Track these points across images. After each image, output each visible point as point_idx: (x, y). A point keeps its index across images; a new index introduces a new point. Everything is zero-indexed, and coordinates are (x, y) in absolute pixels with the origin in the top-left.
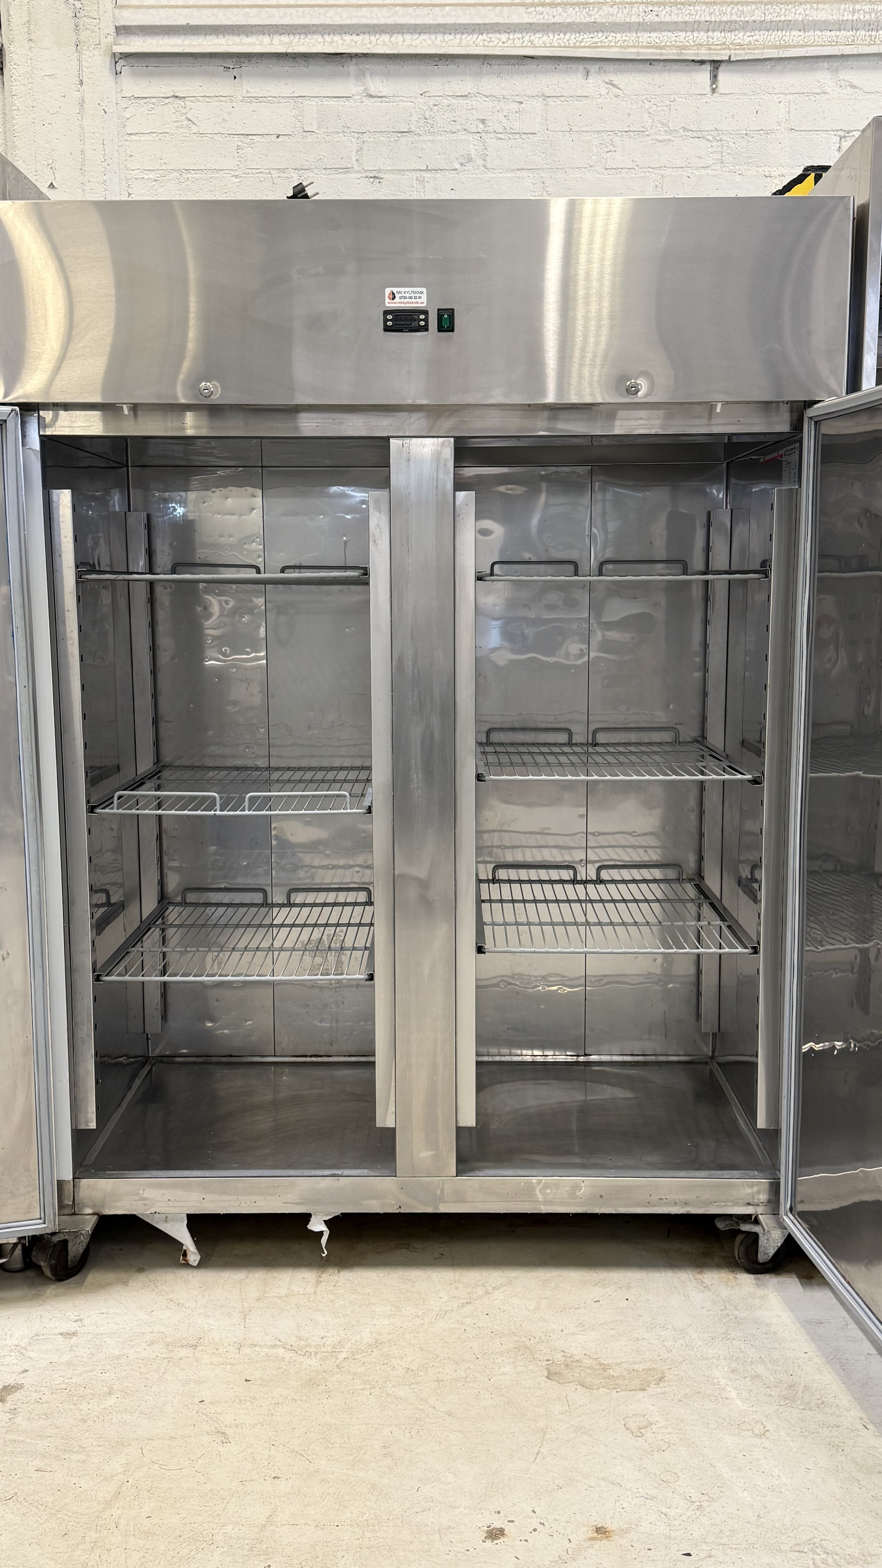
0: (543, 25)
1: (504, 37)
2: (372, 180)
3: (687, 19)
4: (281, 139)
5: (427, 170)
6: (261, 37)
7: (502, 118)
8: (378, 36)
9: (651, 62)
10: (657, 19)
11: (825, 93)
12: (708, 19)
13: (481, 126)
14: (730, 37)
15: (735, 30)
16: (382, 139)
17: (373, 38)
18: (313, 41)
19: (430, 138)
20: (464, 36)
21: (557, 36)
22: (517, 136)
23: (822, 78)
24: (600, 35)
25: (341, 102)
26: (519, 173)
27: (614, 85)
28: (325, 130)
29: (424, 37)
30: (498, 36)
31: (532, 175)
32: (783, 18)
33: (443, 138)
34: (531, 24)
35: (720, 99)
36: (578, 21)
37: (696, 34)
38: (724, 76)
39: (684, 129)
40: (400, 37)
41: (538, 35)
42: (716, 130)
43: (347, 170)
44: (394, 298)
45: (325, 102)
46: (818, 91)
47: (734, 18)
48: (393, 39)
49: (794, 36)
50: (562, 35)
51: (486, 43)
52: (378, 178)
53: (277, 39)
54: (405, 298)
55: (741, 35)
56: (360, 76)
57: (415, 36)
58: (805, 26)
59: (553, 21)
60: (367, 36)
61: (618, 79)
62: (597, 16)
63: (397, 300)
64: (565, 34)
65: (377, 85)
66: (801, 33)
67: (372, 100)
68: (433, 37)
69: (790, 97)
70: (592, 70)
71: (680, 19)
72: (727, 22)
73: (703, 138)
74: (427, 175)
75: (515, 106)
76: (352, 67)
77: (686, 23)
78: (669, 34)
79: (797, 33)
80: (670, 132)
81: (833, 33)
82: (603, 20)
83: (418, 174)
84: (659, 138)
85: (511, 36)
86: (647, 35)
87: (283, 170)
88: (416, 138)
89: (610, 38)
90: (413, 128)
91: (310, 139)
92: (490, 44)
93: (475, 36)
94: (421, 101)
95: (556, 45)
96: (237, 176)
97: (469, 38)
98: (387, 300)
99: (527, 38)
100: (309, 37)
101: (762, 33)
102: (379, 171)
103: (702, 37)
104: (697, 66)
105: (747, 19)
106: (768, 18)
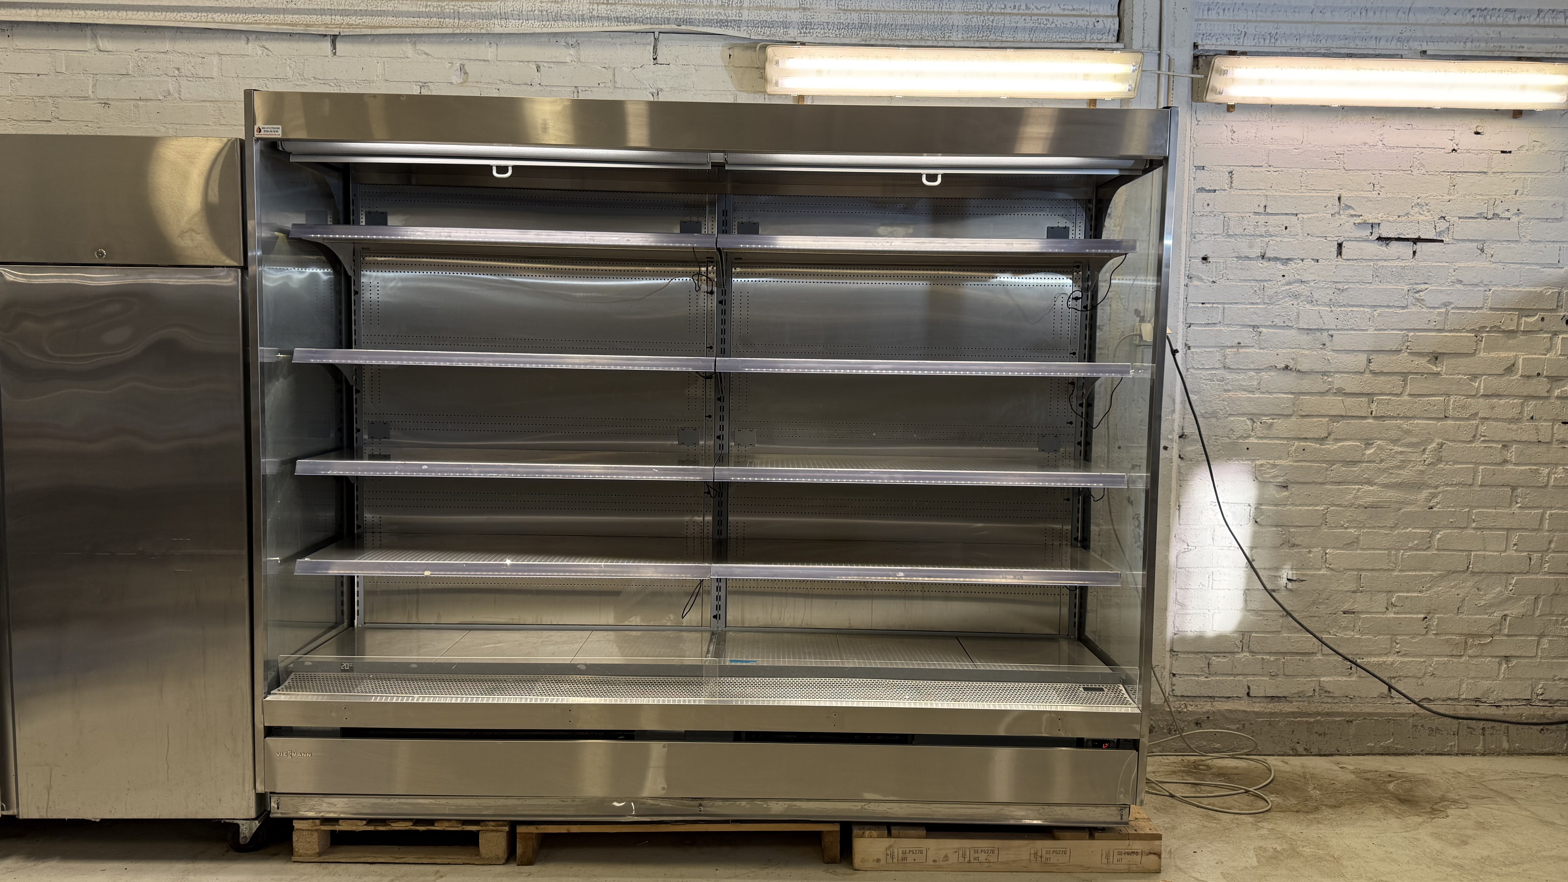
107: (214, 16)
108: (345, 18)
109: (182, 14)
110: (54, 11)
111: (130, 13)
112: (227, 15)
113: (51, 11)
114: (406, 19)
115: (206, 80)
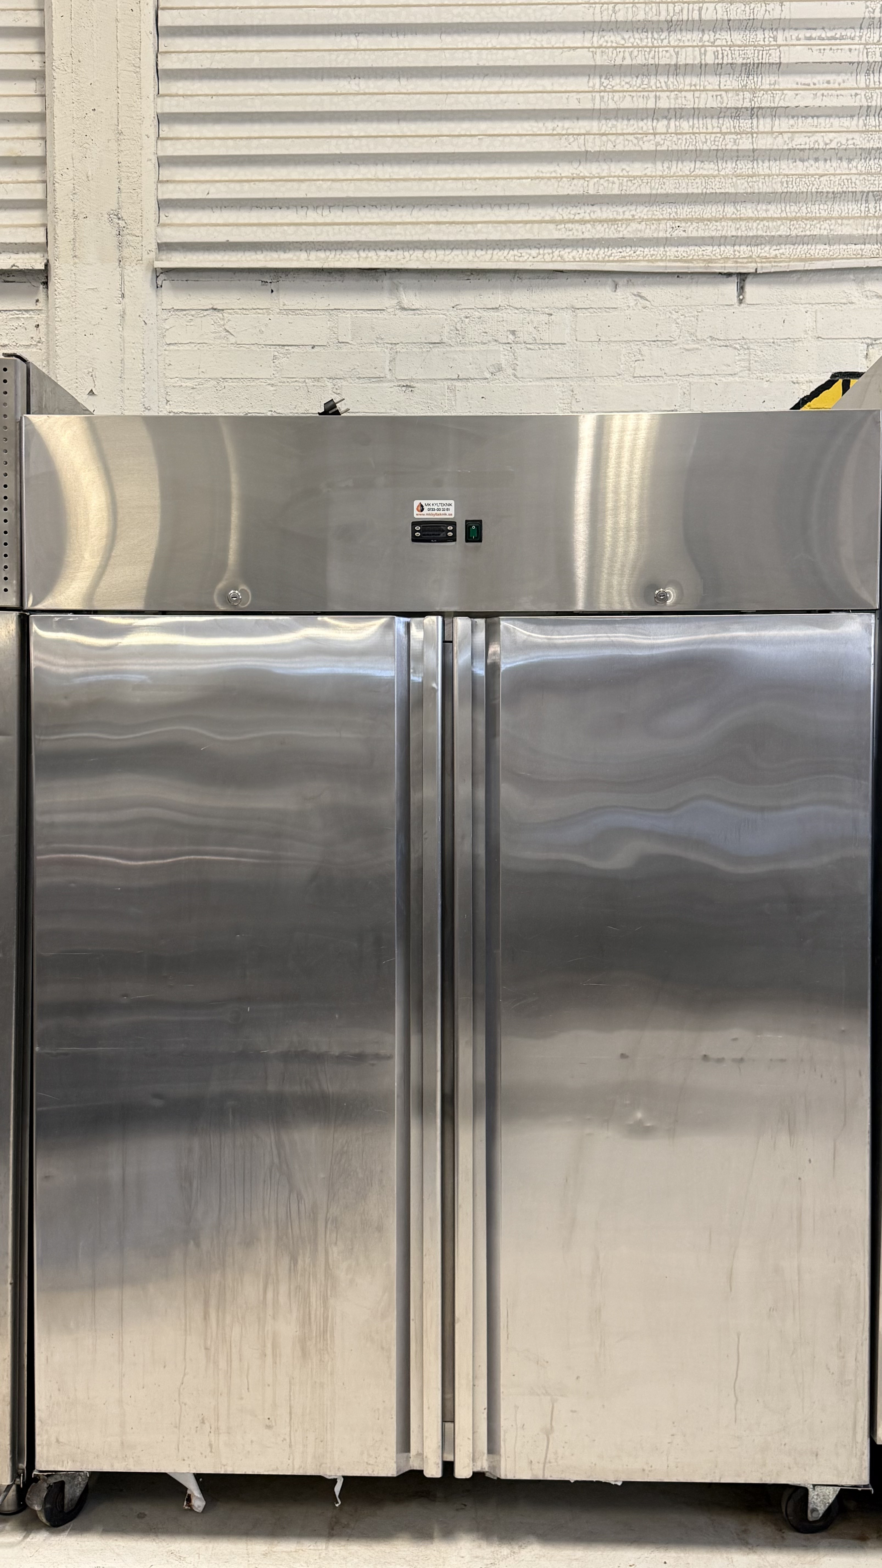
0: (572, 240)
1: (534, 252)
2: (404, 389)
3: (713, 234)
4: (316, 349)
5: (458, 379)
6: (298, 253)
7: (531, 329)
8: (411, 252)
9: (678, 275)
10: (684, 235)
11: (852, 303)
12: (734, 233)
13: (511, 336)
14: (757, 251)
15: (761, 244)
16: (414, 349)
17: (406, 254)
18: (348, 257)
19: (462, 348)
20: (495, 252)
21: (586, 251)
22: (547, 346)
23: (849, 289)
24: (628, 249)
25: (375, 315)
26: (548, 382)
27: (642, 297)
28: (359, 341)
29: (455, 252)
30: (529, 251)
31: (561, 384)
32: (808, 233)
33: (474, 348)
34: (560, 240)
35: (747, 309)
36: (607, 236)
37: (722, 248)
38: (749, 288)
39: (712, 338)
40: (433, 253)
41: (567, 250)
42: (744, 338)
43: (380, 379)
44: (422, 510)
45: (360, 314)
46: (844, 301)
47: (760, 233)
48: (427, 254)
49: (819, 250)
50: (591, 250)
51: (517, 258)
52: (410, 386)
53: (313, 255)
54: (434, 510)
55: (767, 248)
56: (394, 289)
57: (448, 252)
58: (829, 240)
59: (582, 237)
60: (401, 252)
61: (645, 291)
62: (625, 232)
63: (425, 511)
64: (594, 249)
65: (409, 298)
66: (827, 247)
67: (405, 312)
68: (465, 252)
69: (817, 307)
70: (620, 283)
71: (707, 234)
72: (753, 237)
73: (731, 346)
74: (458, 384)
75: (545, 318)
76: (386, 282)
77: (712, 237)
78: (697, 248)
79: (823, 247)
80: (698, 341)
81: (858, 247)
82: (631, 236)
83: (449, 383)
84: (687, 347)
85: (541, 251)
86: (674, 249)
87: (318, 379)
88: (448, 349)
89: (638, 253)
90: (445, 340)
91: (345, 349)
92: (521, 259)
93: (506, 252)
94: (452, 313)
95: (585, 259)
96: (272, 385)
97: (500, 253)
98: (416, 512)
99: (556, 253)
100: (345, 253)
101: (787, 246)
102: (411, 380)
103: (728, 251)
104: (725, 279)
105: (773, 234)
106: (794, 233)
107: (562, 253)
108: (754, 249)
109: (515, 252)
110: (333, 253)
111: (440, 253)
112: (580, 251)
113: (328, 253)
114: (845, 247)
115: (553, 347)
